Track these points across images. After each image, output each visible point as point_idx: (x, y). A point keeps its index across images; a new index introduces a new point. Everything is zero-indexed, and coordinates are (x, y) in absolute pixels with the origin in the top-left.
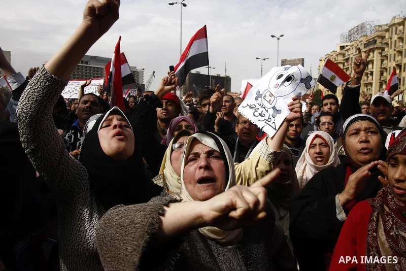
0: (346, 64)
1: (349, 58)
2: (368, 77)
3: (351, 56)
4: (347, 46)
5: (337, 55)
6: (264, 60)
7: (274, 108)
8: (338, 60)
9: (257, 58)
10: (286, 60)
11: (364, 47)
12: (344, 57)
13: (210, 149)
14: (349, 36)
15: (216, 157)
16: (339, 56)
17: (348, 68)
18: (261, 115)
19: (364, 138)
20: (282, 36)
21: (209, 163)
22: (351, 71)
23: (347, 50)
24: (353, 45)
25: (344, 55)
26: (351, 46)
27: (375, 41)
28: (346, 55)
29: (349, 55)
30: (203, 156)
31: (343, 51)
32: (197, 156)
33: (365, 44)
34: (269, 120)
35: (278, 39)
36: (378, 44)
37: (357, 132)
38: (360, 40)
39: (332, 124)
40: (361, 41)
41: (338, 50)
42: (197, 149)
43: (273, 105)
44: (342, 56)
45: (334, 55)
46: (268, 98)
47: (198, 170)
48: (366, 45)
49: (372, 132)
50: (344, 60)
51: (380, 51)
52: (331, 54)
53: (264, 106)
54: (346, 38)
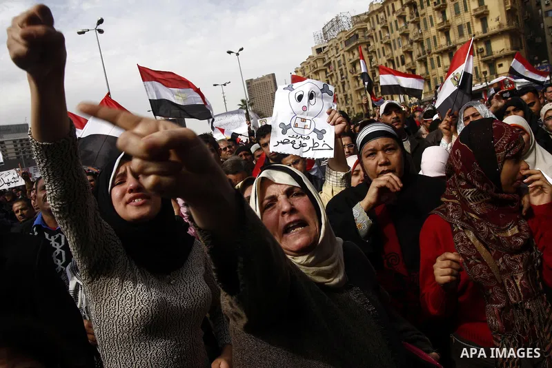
0: (328, 71)
1: (330, 63)
2: (358, 82)
3: (332, 59)
4: (324, 48)
5: (315, 61)
6: (225, 85)
7: (315, 131)
8: (317, 67)
9: (215, 85)
10: (252, 80)
11: (346, 46)
12: (324, 62)
13: (287, 187)
14: (324, 34)
15: (298, 194)
16: (317, 61)
17: (333, 75)
18: (302, 145)
19: (383, 160)
20: (242, 49)
21: (292, 205)
22: (337, 78)
23: (326, 53)
24: (332, 45)
25: (324, 60)
26: (330, 46)
27: (357, 36)
28: (326, 59)
29: (330, 58)
30: (282, 198)
31: (321, 55)
32: (274, 199)
33: (345, 42)
34: (316, 145)
35: (238, 54)
36: (361, 39)
37: (374, 152)
38: (339, 37)
39: (352, 146)
40: (341, 38)
41: (315, 55)
42: (271, 191)
43: (312, 129)
44: (321, 61)
45: (312, 62)
46: (301, 124)
47: (280, 217)
48: (347, 43)
49: (390, 149)
50: (325, 66)
51: (366, 47)
52: (308, 61)
53: (299, 136)
54: (321, 38)
